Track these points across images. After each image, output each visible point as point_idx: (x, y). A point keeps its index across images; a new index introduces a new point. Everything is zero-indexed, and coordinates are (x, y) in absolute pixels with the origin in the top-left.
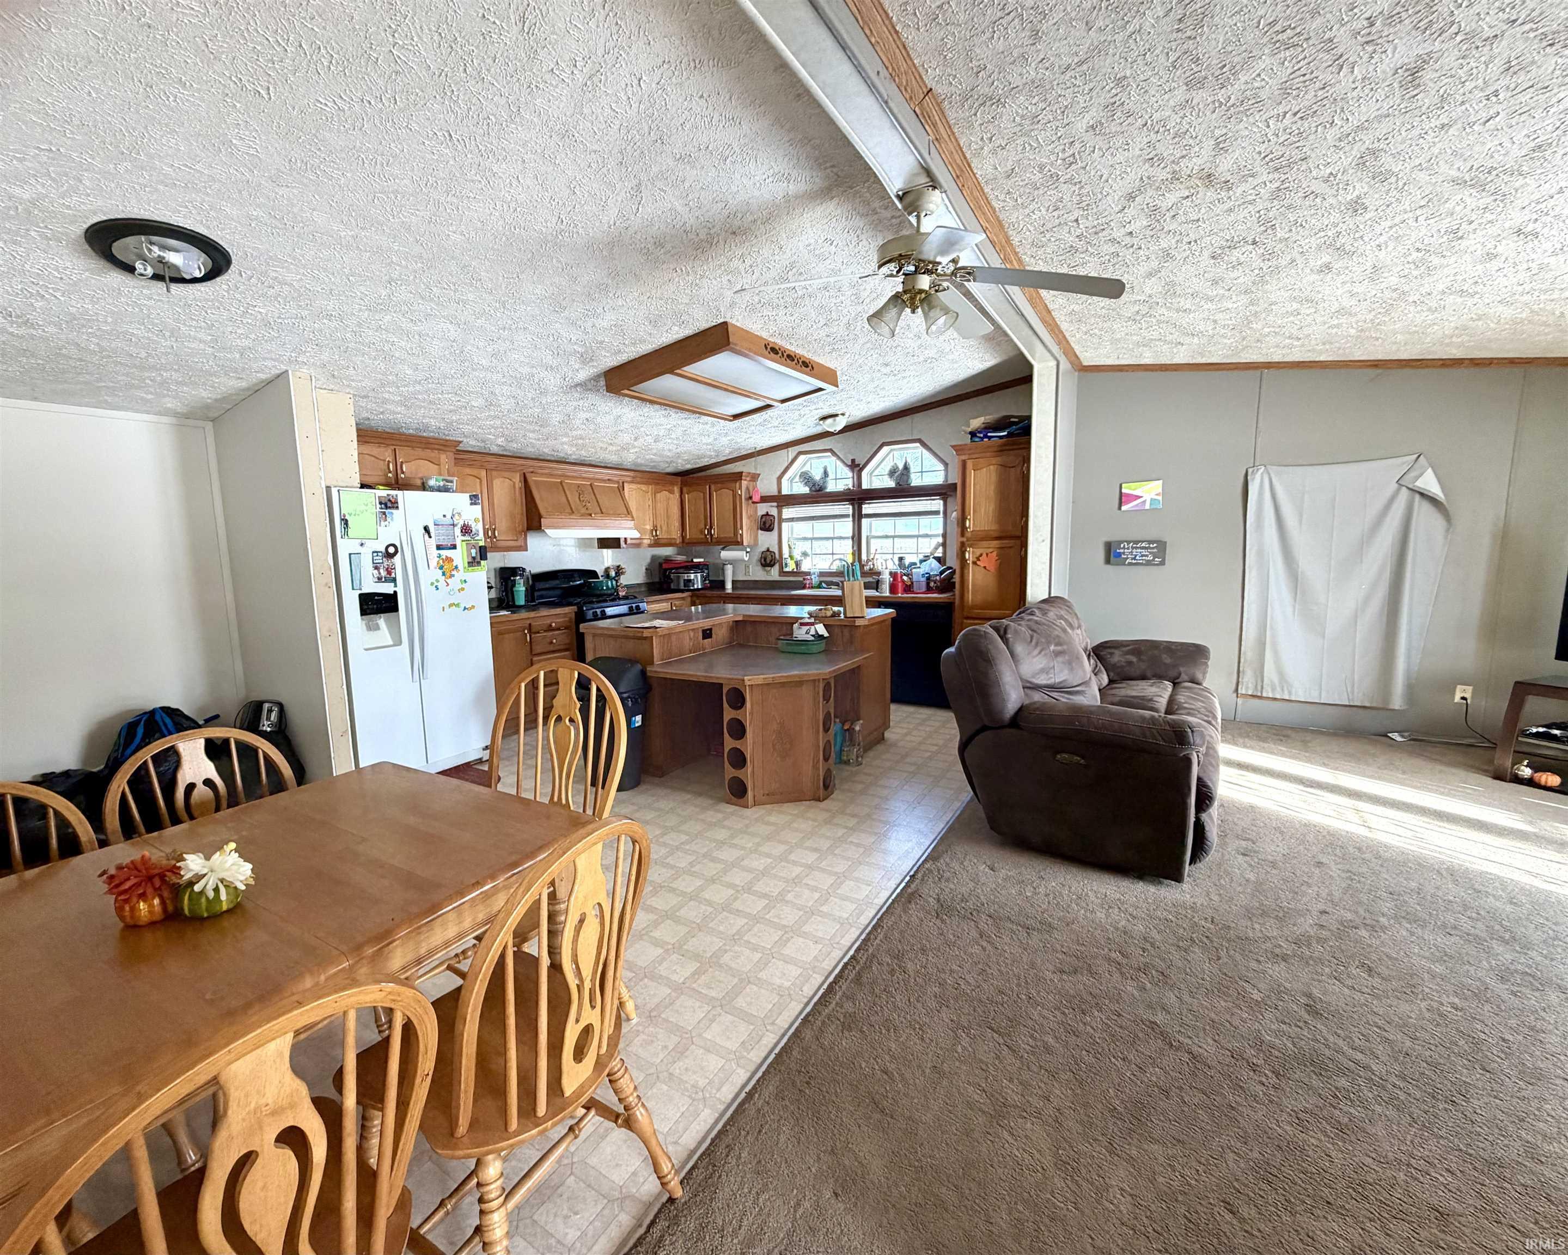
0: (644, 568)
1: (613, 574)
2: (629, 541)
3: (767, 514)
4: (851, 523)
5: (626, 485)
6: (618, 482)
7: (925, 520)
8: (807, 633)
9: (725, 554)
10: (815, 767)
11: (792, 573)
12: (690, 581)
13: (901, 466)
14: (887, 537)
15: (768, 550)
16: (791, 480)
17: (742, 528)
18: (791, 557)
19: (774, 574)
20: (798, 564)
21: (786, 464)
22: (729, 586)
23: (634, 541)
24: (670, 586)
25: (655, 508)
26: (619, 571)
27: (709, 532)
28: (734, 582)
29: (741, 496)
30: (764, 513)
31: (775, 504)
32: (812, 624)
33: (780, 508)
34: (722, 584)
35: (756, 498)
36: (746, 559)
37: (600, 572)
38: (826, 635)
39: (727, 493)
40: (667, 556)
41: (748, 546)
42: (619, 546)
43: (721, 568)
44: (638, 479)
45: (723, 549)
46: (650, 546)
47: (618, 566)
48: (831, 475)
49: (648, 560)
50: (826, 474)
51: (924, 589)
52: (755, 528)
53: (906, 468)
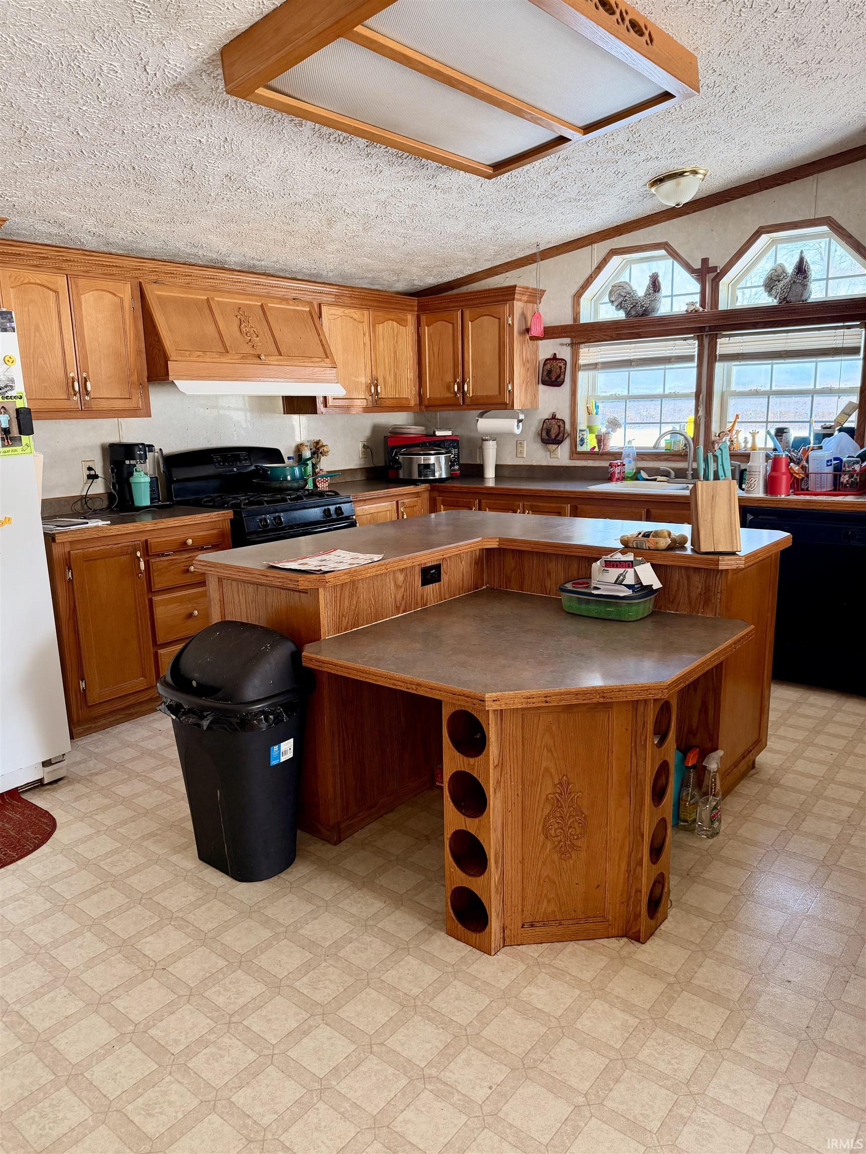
0: (361, 445)
1: (307, 454)
2: (330, 402)
3: (554, 358)
4: (695, 371)
5: (324, 309)
6: (310, 304)
7: (826, 365)
8: (618, 582)
9: (486, 424)
10: (632, 873)
11: (591, 454)
12: (427, 466)
13: (790, 269)
14: (756, 393)
15: (554, 417)
16: (596, 300)
17: (512, 380)
18: (591, 429)
19: (561, 456)
20: (600, 440)
21: (588, 272)
22: (490, 473)
23: (338, 403)
24: (398, 474)
25: (373, 348)
26: (318, 449)
27: (460, 388)
28: (498, 467)
29: (511, 327)
30: (549, 356)
31: (568, 340)
32: (630, 564)
33: (575, 346)
34: (477, 471)
35: (536, 331)
36: (518, 432)
37: (287, 451)
38: (657, 584)
39: (488, 323)
40: (396, 427)
41: (522, 411)
42: (314, 411)
43: (478, 444)
44: (347, 301)
45: (481, 415)
46: (367, 410)
47: (317, 443)
48: (665, 289)
49: (367, 433)
50: (655, 285)
51: (829, 487)
52: (534, 380)
53: (801, 269)
